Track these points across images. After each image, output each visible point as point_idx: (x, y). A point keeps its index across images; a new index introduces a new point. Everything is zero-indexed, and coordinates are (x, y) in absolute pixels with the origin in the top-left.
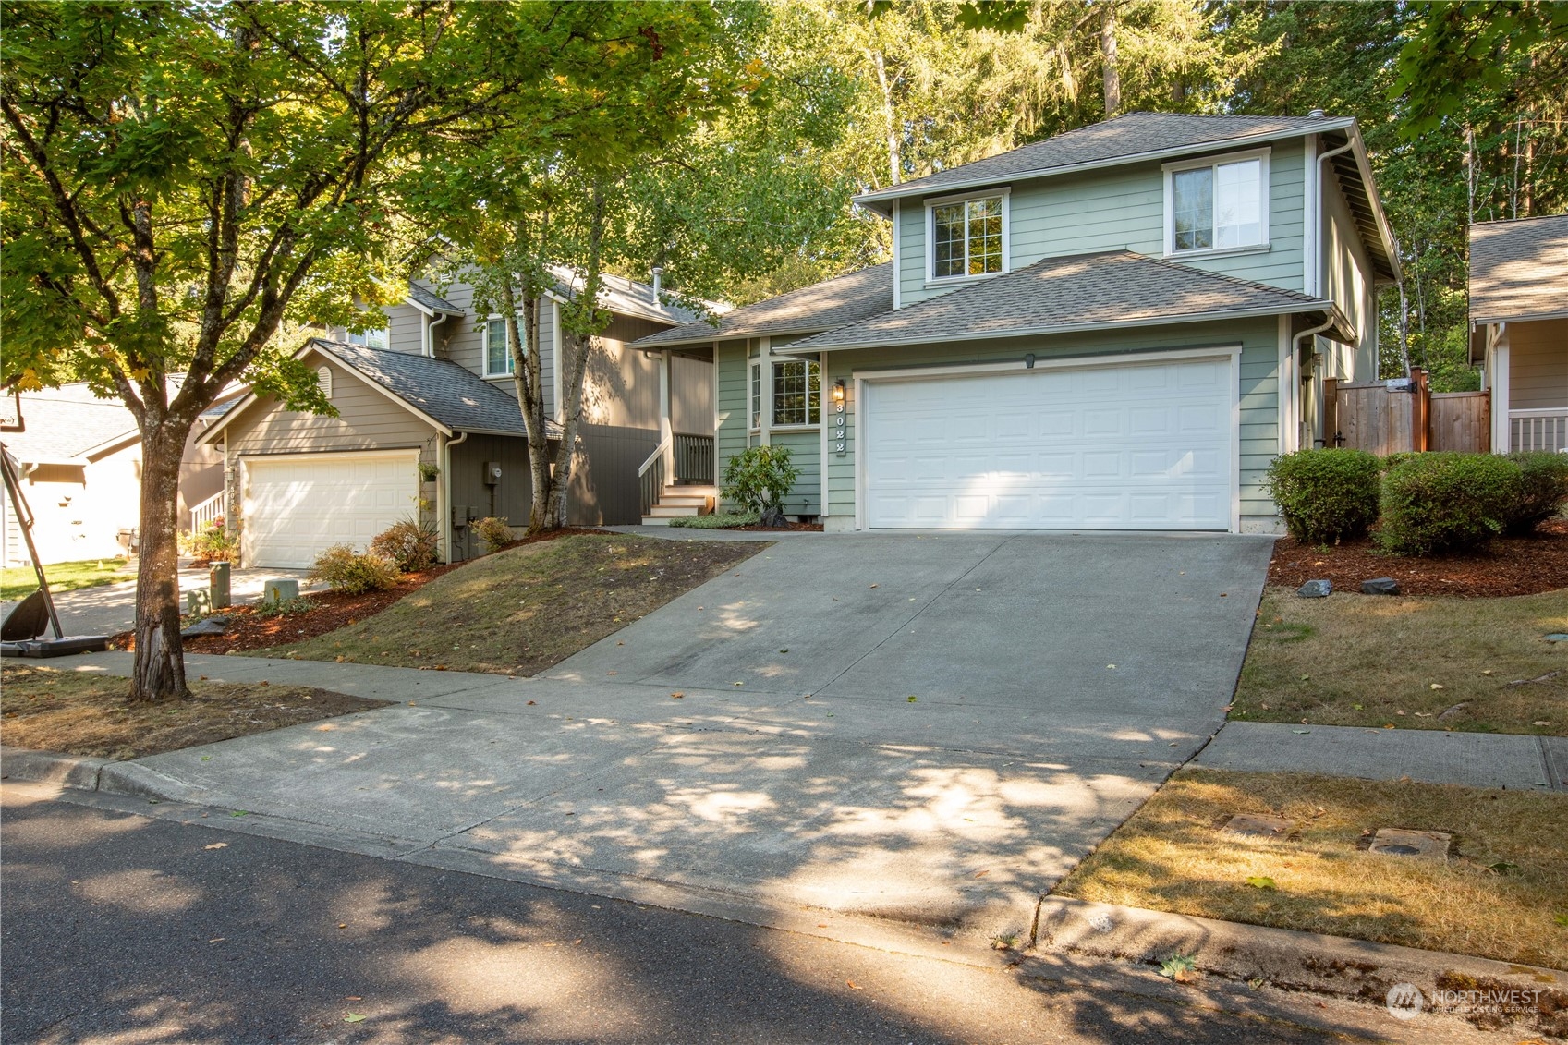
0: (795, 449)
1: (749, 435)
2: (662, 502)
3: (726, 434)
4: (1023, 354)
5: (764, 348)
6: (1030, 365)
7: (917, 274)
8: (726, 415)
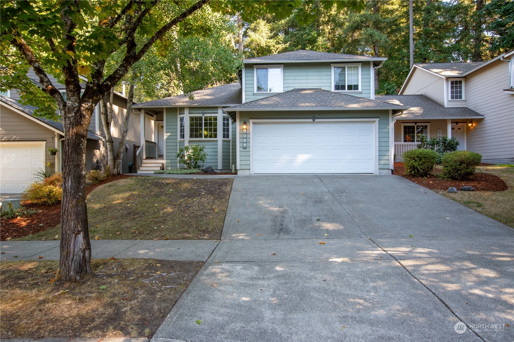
0: (206, 147)
1: (178, 142)
2: (143, 165)
3: (168, 141)
4: (311, 117)
5: (186, 111)
6: (314, 120)
7: (251, 89)
8: (169, 134)
